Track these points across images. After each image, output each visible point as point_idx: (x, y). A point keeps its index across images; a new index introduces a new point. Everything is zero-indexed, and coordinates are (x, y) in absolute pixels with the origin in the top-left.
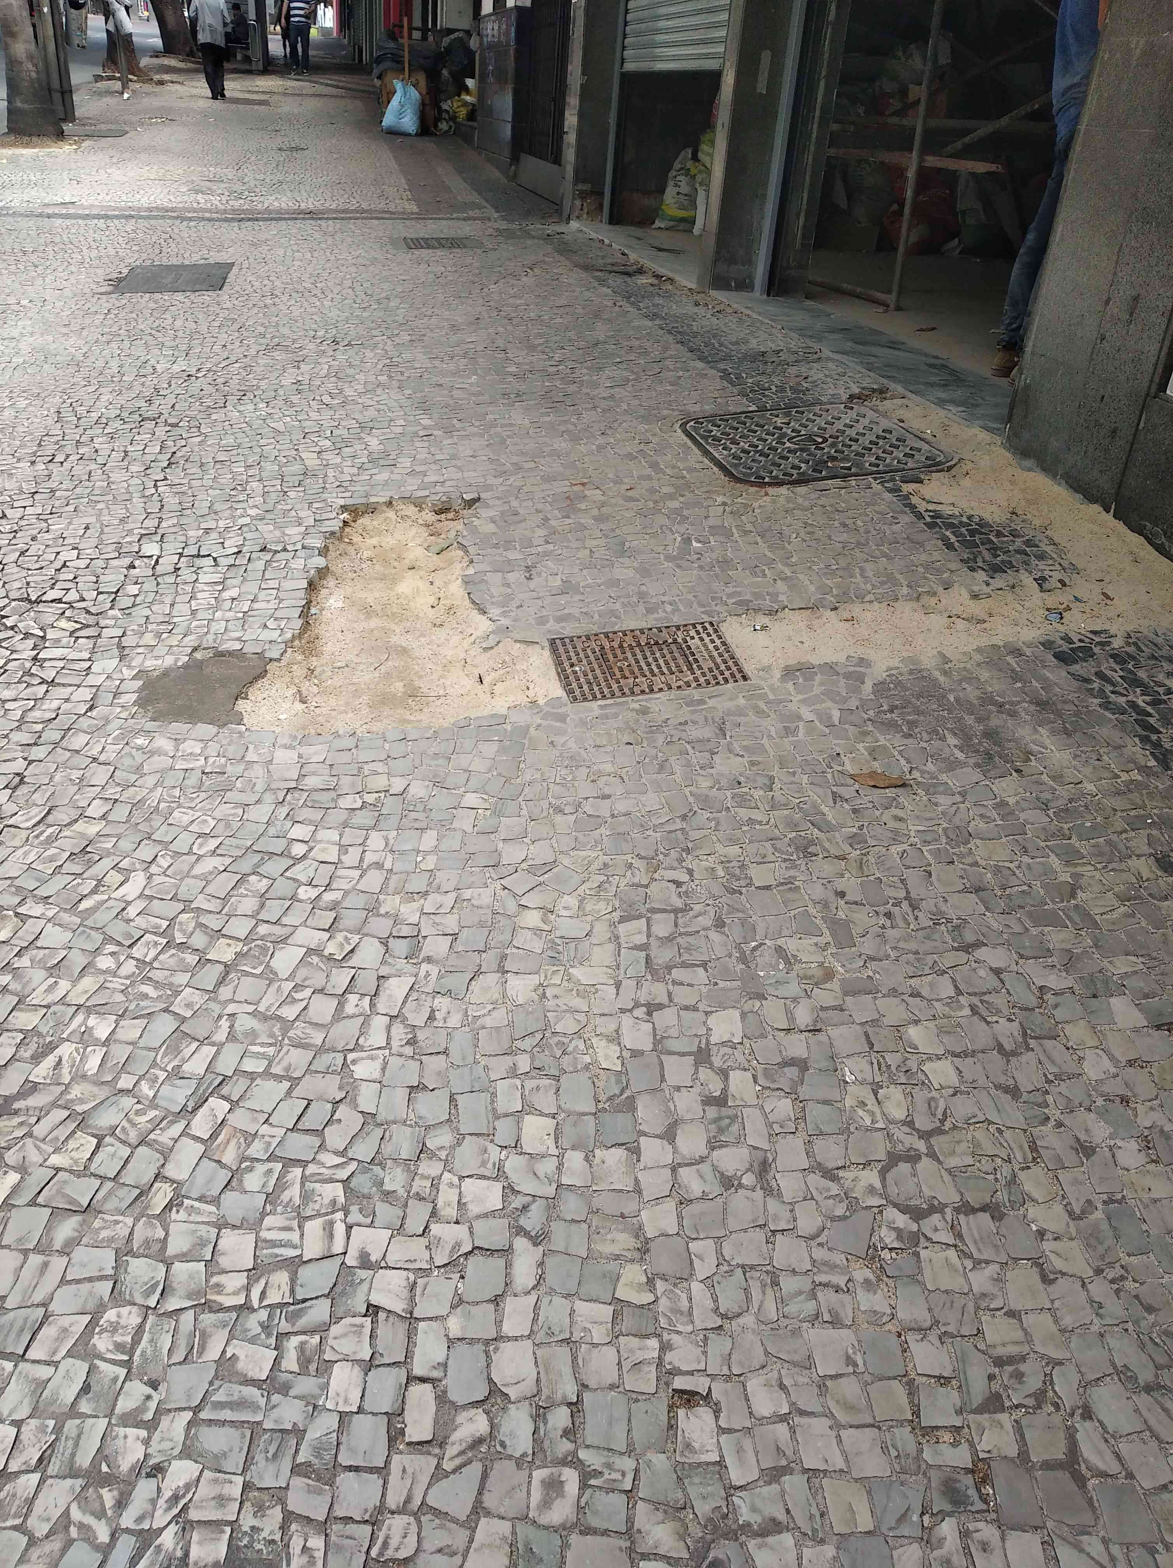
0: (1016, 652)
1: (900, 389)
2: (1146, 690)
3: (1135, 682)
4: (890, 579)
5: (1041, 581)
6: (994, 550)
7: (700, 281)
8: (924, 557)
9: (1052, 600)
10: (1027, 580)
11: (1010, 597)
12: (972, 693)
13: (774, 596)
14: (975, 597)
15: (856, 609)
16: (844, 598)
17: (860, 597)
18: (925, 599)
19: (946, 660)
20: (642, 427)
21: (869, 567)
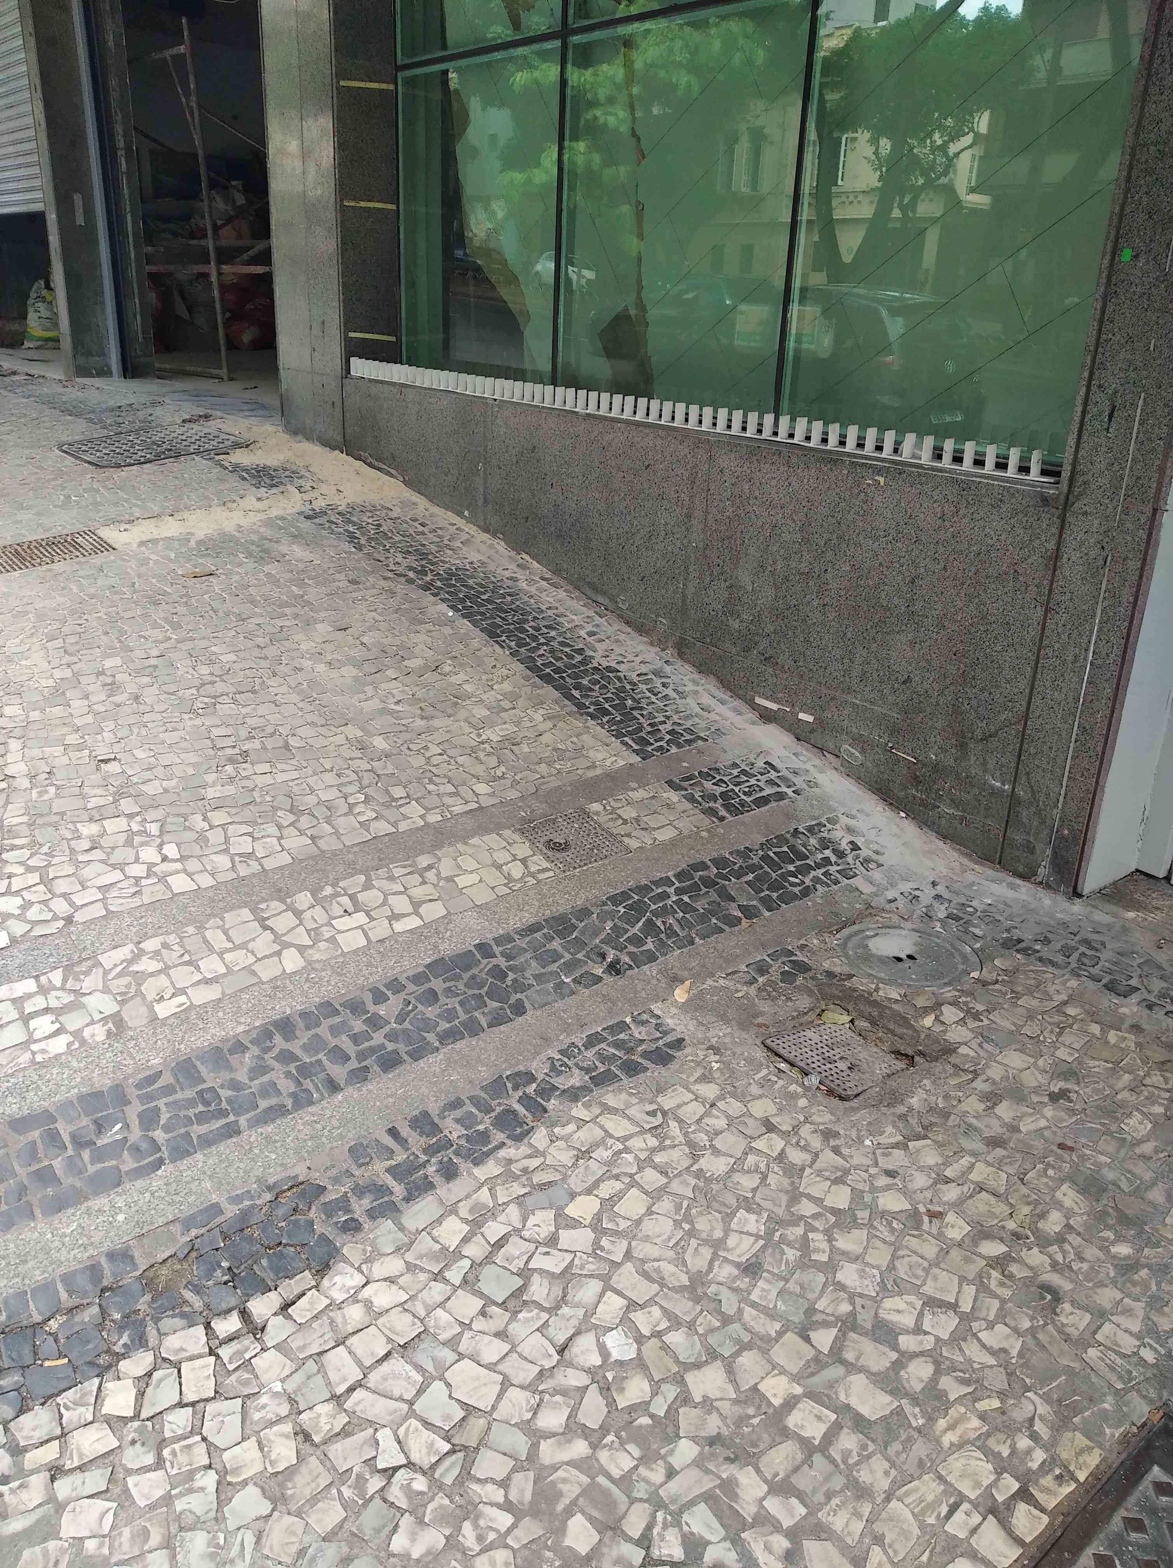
0: (283, 518)
1: (219, 414)
2: (354, 524)
3: (349, 521)
4: (207, 498)
5: (299, 488)
6: (272, 478)
7: (66, 374)
8: (228, 486)
9: (306, 497)
10: (291, 488)
11: (281, 497)
12: (255, 537)
13: (131, 514)
14: (259, 499)
15: (186, 514)
16: (178, 510)
17: (188, 508)
18: (229, 505)
19: (239, 526)
20: (27, 452)
21: (192, 496)
